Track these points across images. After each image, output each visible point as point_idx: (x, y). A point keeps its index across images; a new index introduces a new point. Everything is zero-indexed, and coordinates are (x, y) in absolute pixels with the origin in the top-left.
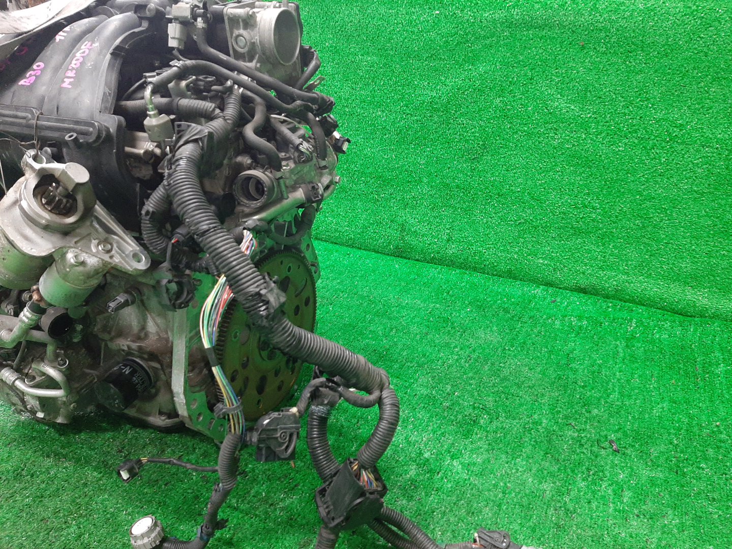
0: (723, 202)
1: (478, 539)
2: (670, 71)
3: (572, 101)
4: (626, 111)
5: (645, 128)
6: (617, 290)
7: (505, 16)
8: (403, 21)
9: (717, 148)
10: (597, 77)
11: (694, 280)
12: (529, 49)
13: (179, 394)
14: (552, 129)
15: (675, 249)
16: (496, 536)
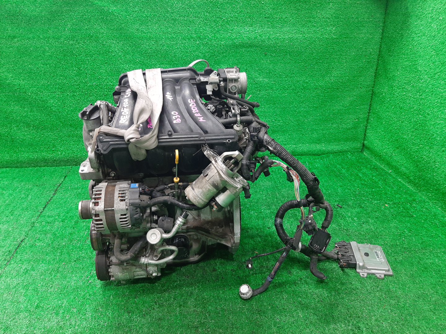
0: (324, 109)
1: (337, 246)
2: (300, 61)
3: (264, 77)
4: (286, 79)
5: (293, 85)
6: (293, 152)
7: (232, 43)
8: (181, 47)
9: (320, 89)
10: (273, 66)
11: (318, 141)
12: (243, 56)
13: (237, 234)
14: (258, 90)
15: (311, 130)
16: (341, 243)
